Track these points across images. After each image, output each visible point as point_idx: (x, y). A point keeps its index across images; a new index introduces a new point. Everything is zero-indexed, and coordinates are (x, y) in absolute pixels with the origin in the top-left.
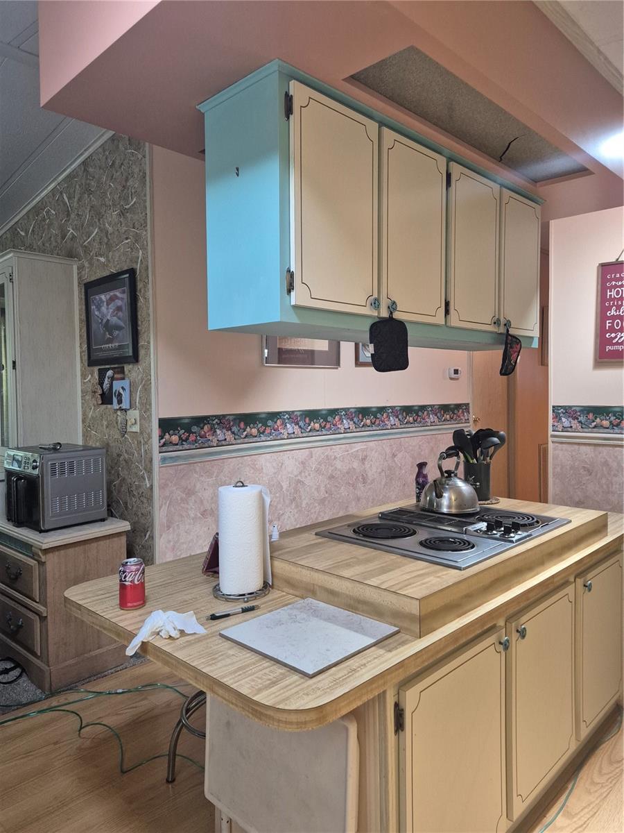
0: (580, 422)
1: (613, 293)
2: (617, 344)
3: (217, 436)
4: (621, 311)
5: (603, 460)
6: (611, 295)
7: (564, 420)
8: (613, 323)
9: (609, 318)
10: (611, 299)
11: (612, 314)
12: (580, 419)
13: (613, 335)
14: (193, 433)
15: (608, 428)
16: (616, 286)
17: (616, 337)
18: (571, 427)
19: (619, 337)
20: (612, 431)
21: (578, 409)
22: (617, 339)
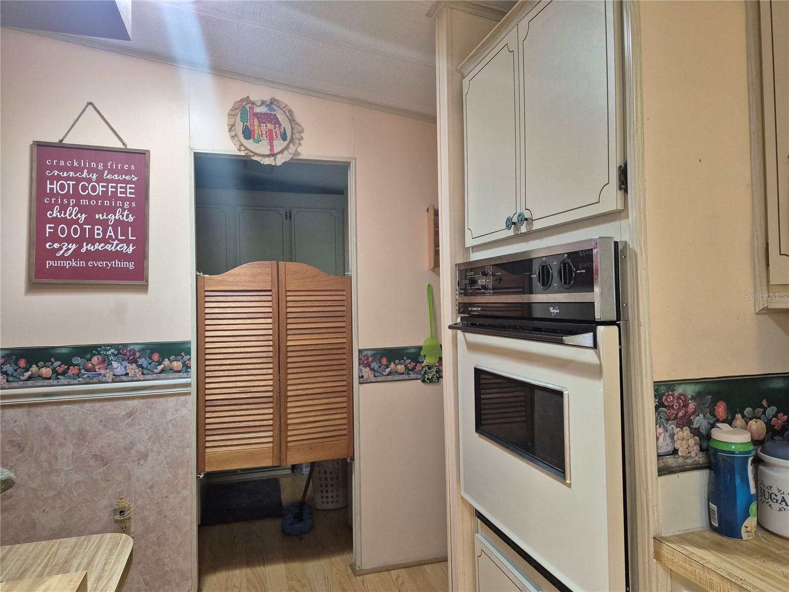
1: (56, 187)
2: (62, 258)
4: (68, 213)
6: (52, 189)
8: (56, 229)
9: (51, 221)
10: (52, 194)
11: (54, 215)
13: (56, 246)
16: (59, 178)
17: (60, 248)
19: (64, 248)
22: (62, 252)
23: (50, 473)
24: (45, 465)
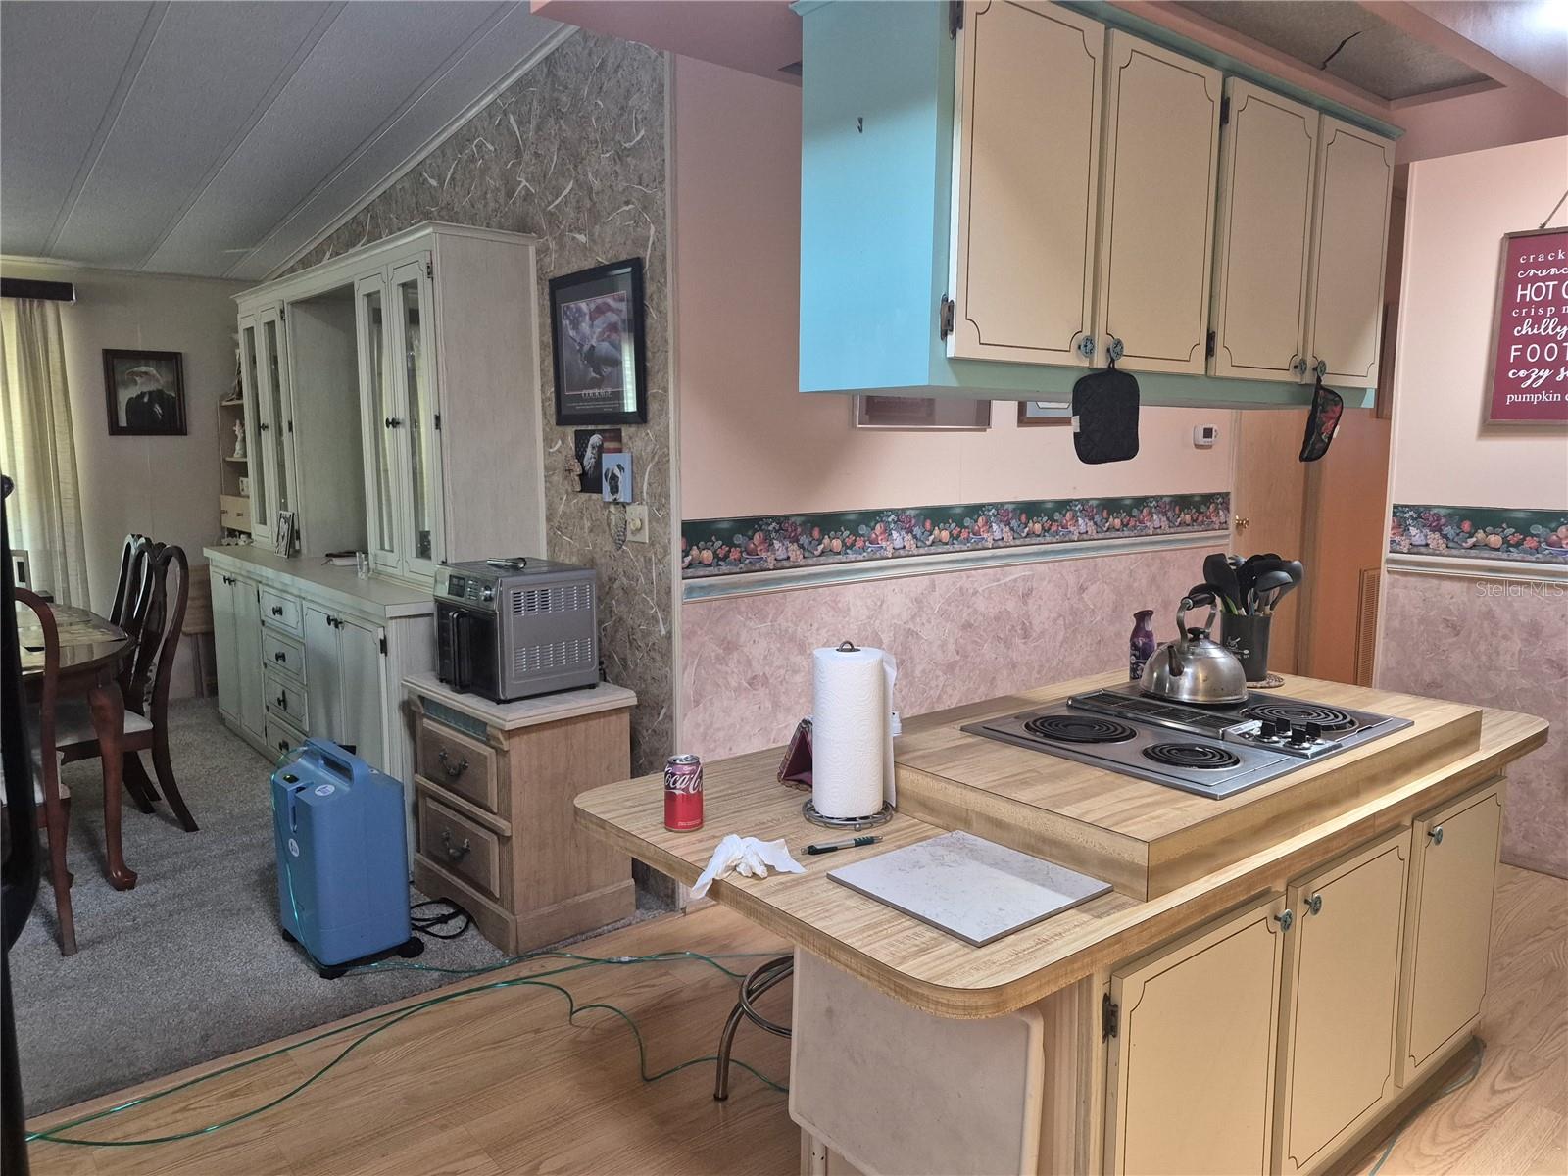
0: (1445, 537)
1: (1529, 293)
2: (1530, 390)
3: (774, 551)
4: (1543, 327)
5: (1483, 608)
6: (1523, 296)
7: (1413, 531)
8: (1523, 351)
9: (1517, 340)
10: (1524, 303)
11: (1524, 332)
12: (1445, 530)
13: (1522, 373)
14: (736, 546)
15: (1498, 550)
16: (1535, 279)
17: (1528, 377)
18: (1427, 545)
19: (1533, 377)
20: (1505, 555)
21: (1442, 512)
22: (1529, 382)
23: (1489, 669)
24: (1484, 658)
